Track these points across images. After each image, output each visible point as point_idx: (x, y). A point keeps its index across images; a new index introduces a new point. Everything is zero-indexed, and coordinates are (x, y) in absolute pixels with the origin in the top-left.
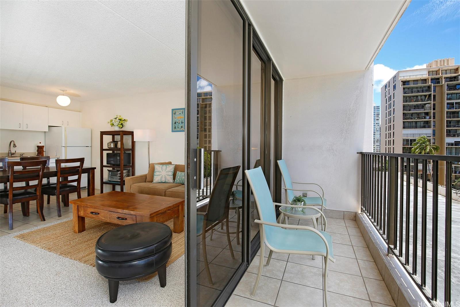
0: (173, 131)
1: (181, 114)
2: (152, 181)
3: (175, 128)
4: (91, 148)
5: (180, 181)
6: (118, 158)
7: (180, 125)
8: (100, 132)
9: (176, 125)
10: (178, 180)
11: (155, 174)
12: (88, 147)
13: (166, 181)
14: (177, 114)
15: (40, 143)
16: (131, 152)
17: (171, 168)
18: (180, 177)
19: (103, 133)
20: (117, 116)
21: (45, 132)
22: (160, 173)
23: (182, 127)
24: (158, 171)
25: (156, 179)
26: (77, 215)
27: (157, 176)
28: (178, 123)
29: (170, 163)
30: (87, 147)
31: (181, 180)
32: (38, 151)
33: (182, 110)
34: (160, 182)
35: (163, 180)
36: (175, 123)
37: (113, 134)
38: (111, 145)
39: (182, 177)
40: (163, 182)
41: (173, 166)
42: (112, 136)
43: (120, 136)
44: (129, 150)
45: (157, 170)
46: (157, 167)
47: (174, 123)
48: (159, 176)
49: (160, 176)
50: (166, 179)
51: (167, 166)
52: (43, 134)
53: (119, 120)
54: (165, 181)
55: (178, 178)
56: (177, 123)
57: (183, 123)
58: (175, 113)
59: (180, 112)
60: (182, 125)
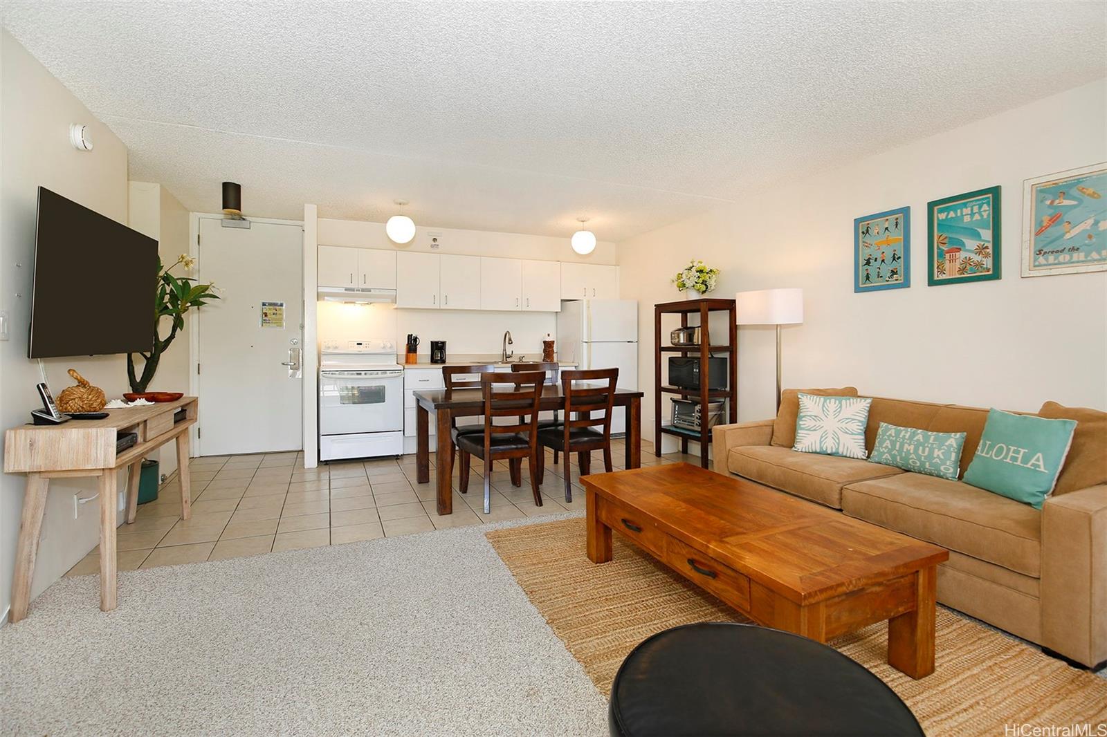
0: (858, 289)
1: (892, 228)
2: (790, 443)
3: (868, 278)
4: (638, 345)
5: (894, 457)
6: (695, 370)
7: (886, 270)
8: (655, 305)
9: (873, 270)
10: (884, 453)
11: (801, 423)
12: (632, 342)
14: (873, 231)
15: (549, 335)
16: (727, 355)
17: (857, 411)
18: (893, 443)
19: (661, 309)
20: (692, 262)
21: (557, 312)
22: (818, 423)
23: (894, 273)
24: (811, 416)
25: (807, 440)
26: (594, 516)
27: (809, 430)
28: (879, 260)
29: (851, 393)
30: (629, 342)
31: (901, 455)
32: (545, 351)
33: (898, 216)
34: (818, 451)
35: (829, 446)
36: (868, 263)
37: (683, 308)
38: (679, 337)
39: (902, 446)
40: (829, 452)
41: (866, 404)
42: (680, 314)
43: (699, 314)
44: (721, 349)
45: (809, 414)
46: (809, 405)
47: (862, 262)
48: (815, 430)
49: (819, 433)
51: (840, 403)
52: (553, 318)
53: (697, 272)
54: (834, 450)
55: (887, 447)
56: (876, 260)
57: (899, 258)
58: (867, 231)
59: (887, 223)
60: (895, 265)
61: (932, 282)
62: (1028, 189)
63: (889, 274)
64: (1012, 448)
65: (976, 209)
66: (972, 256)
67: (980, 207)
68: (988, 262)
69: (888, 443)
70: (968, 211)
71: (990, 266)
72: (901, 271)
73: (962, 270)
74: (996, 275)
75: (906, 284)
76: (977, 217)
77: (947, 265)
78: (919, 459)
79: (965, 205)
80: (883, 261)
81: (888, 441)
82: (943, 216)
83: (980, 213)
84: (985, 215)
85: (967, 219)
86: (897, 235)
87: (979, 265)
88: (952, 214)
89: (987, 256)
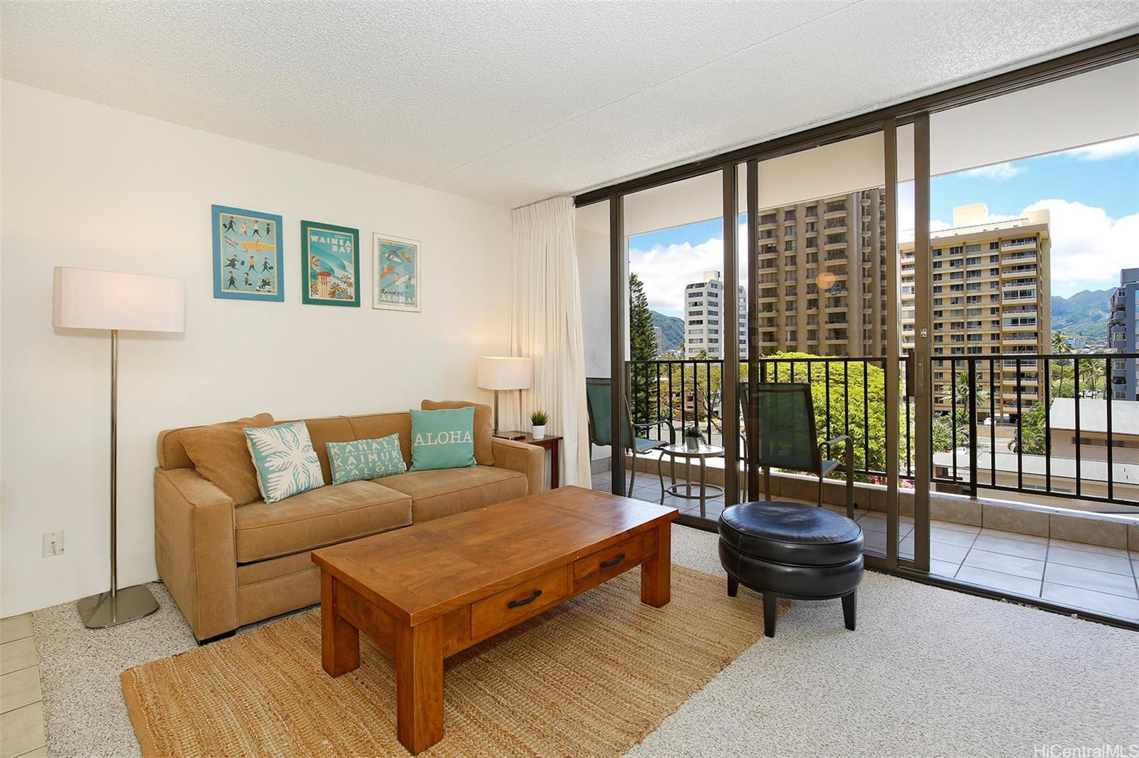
0: (218, 294)
1: (263, 232)
3: (232, 282)
5: (361, 470)
7: (257, 277)
10: (351, 470)
11: (266, 465)
13: (309, 483)
14: (239, 229)
22: (287, 459)
23: (265, 283)
24: (274, 454)
25: (279, 485)
27: (279, 471)
28: (247, 265)
31: (368, 466)
33: (269, 221)
35: (303, 482)
36: (232, 265)
39: (366, 458)
41: (303, 428)
47: (224, 261)
48: (286, 469)
49: (290, 470)
50: (309, 477)
51: (290, 430)
54: (307, 485)
55: (352, 463)
56: (243, 263)
57: (271, 268)
58: (231, 226)
59: (256, 225)
60: (266, 275)
61: (306, 300)
62: (376, 241)
63: (260, 283)
64: (452, 433)
65: (341, 242)
66: (340, 283)
67: (345, 243)
68: (351, 291)
69: (352, 459)
70: (334, 241)
71: (353, 295)
72: (275, 282)
73: (333, 294)
74: (357, 304)
75: (280, 298)
76: (342, 249)
77: (320, 286)
78: (384, 465)
79: (333, 236)
80: (252, 266)
81: (351, 458)
82: (315, 239)
83: (344, 246)
84: (349, 250)
85: (335, 249)
86: (269, 243)
87: (344, 291)
88: (322, 240)
89: (350, 285)
